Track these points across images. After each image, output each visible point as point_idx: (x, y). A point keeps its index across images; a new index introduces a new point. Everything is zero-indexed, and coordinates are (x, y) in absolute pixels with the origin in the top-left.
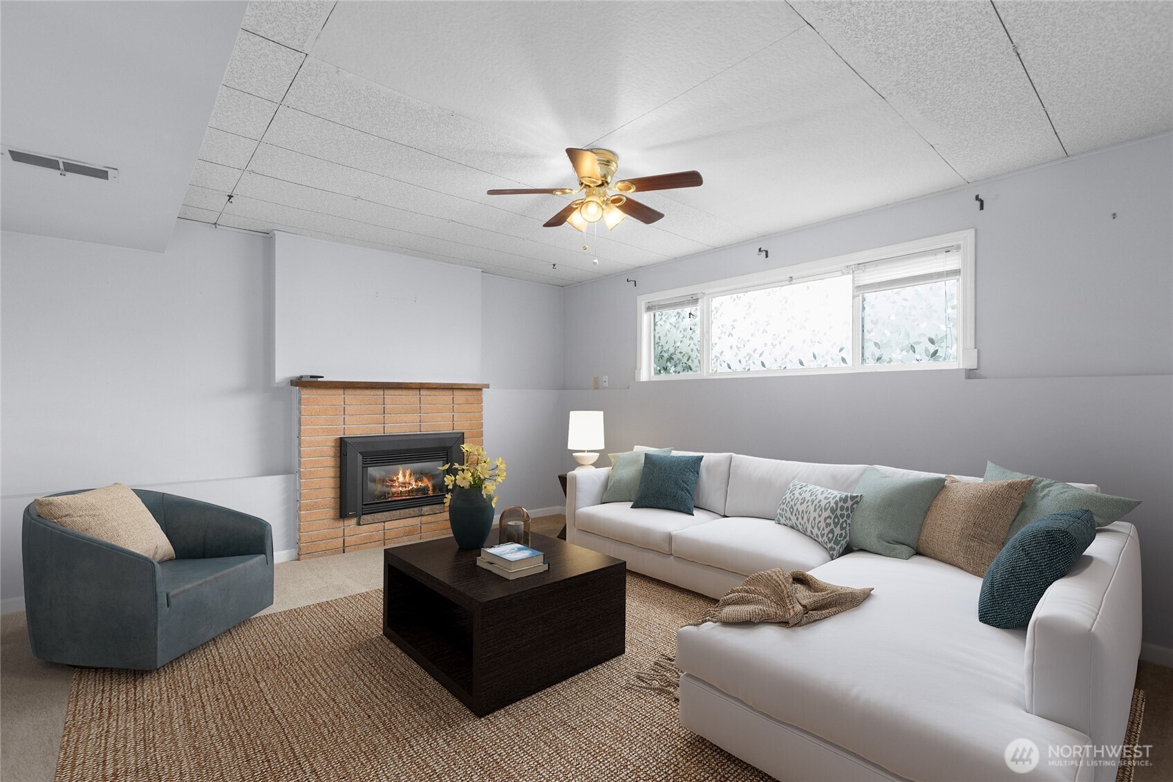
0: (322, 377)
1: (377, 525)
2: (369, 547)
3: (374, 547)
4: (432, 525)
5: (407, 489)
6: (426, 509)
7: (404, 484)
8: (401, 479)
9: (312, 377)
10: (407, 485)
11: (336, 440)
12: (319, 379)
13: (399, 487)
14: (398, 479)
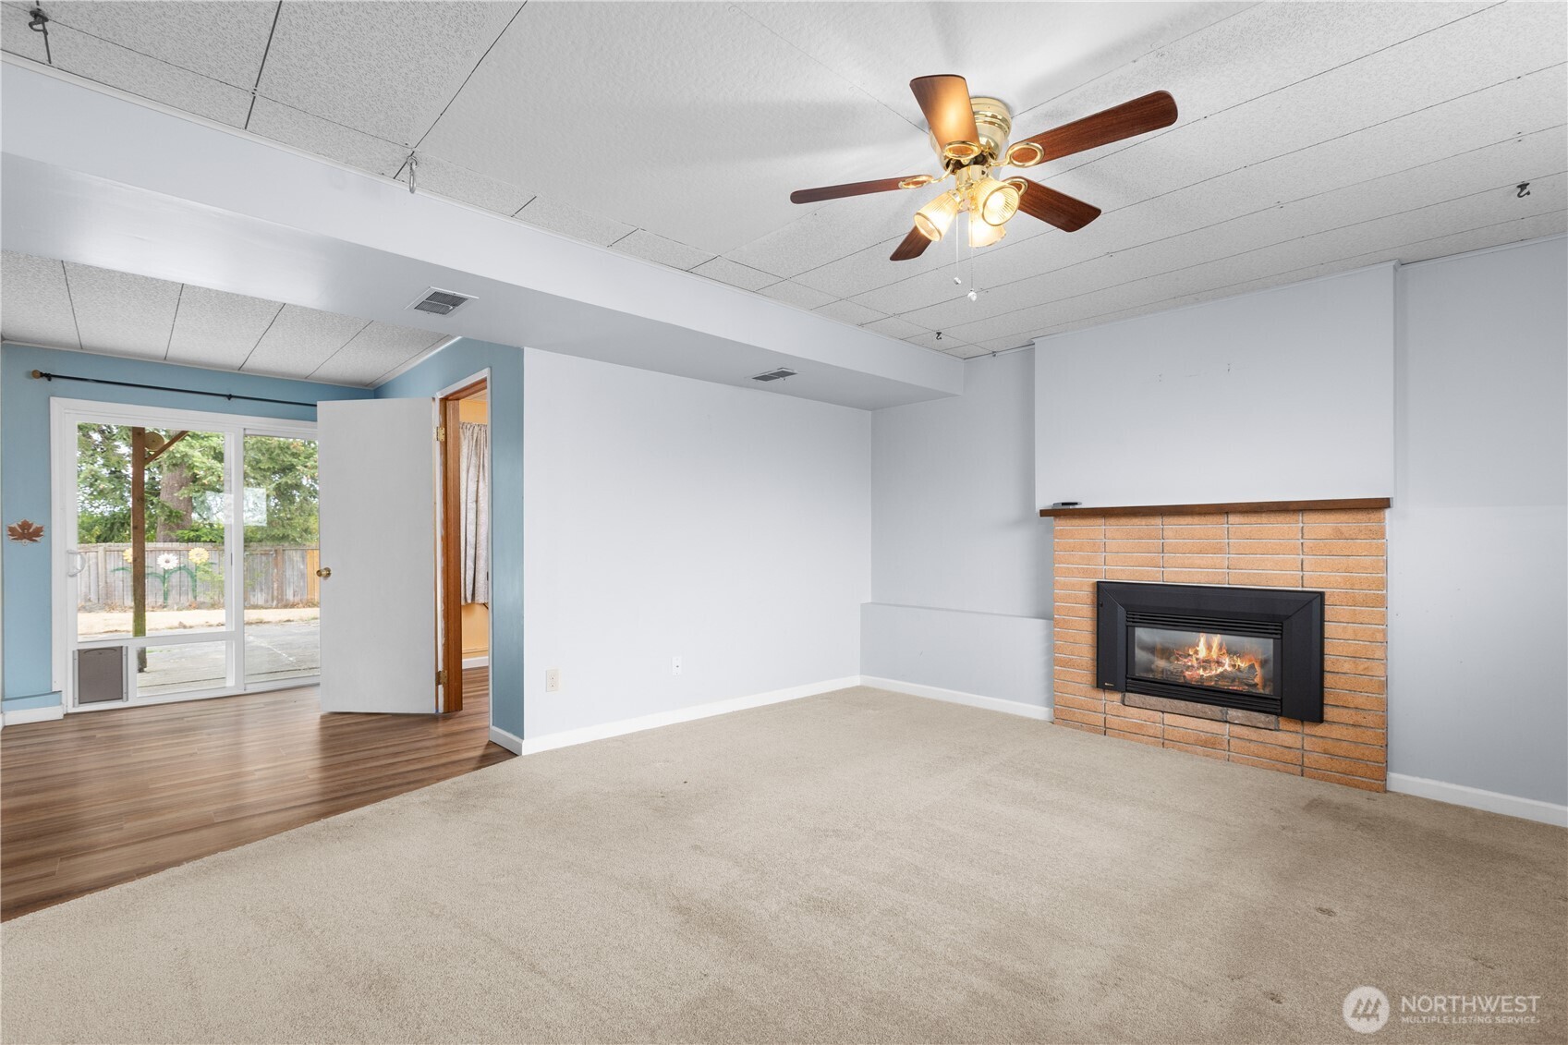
0: (1076, 504)
1: (1151, 712)
2: (1139, 741)
3: (1147, 743)
4: (1252, 745)
5: (1214, 672)
6: (1234, 714)
7: (1206, 663)
8: (1202, 653)
9: (1063, 504)
10: (1214, 666)
11: (1093, 584)
12: (1077, 507)
13: (1198, 669)
14: (1196, 652)
